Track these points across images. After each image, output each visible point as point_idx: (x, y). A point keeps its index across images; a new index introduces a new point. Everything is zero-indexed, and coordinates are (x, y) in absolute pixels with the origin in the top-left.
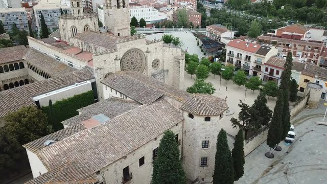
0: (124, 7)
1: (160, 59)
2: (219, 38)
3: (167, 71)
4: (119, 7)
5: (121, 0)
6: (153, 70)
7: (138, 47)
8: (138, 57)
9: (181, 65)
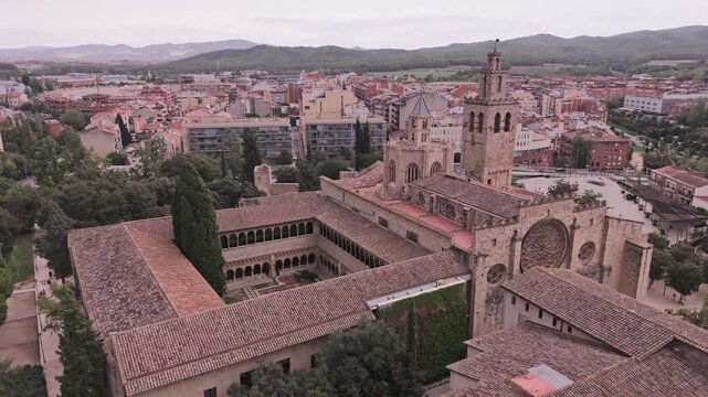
0: (506, 129)
1: (595, 241)
2: (691, 195)
3: (610, 269)
4: (497, 130)
5: (503, 117)
6: (579, 265)
7: (557, 216)
8: (555, 235)
9: (643, 259)
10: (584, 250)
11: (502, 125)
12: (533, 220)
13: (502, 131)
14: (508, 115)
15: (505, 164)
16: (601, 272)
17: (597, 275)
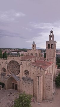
0: (52, 48)
1: (29, 71)
4: (49, 48)
5: (50, 45)
6: (24, 76)
7: (16, 61)
8: (17, 66)
9: (37, 80)
10: (27, 72)
11: (50, 47)
13: (50, 48)
14: (52, 45)
15: (52, 56)
16: (30, 80)
17: (29, 80)
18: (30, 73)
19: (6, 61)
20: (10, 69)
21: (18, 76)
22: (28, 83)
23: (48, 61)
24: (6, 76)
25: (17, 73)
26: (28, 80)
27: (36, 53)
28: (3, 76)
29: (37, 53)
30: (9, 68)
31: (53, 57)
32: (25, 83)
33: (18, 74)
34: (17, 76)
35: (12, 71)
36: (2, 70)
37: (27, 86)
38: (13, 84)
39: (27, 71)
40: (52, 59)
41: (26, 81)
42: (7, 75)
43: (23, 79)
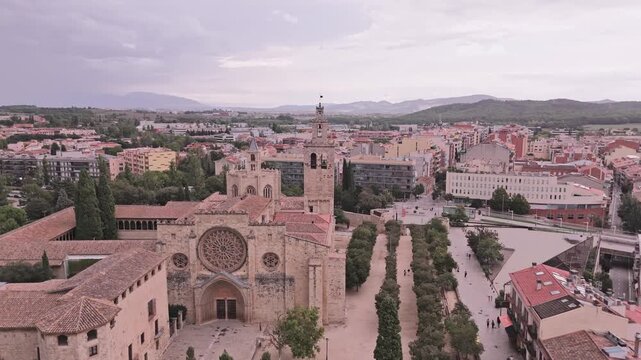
0: (323, 167)
1: (279, 254)
5: (318, 157)
6: (263, 270)
7: (232, 226)
8: (235, 241)
9: (311, 275)
10: (270, 259)
11: (319, 163)
12: (210, 226)
13: (319, 168)
15: (325, 195)
16: (284, 280)
17: (281, 282)
18: (281, 259)
19: (187, 230)
20: (207, 255)
21: (240, 273)
22: (278, 291)
23: (311, 211)
24: (192, 281)
25: (236, 266)
26: (277, 280)
27: (268, 186)
28: (179, 282)
29: (271, 183)
30: (201, 252)
31: (327, 198)
32: (266, 292)
33: (239, 268)
34: (234, 274)
35: (212, 263)
36: (171, 263)
37: (275, 299)
38: (220, 303)
39: (271, 254)
40: (324, 205)
41: (271, 285)
42: (194, 276)
43: (261, 280)
